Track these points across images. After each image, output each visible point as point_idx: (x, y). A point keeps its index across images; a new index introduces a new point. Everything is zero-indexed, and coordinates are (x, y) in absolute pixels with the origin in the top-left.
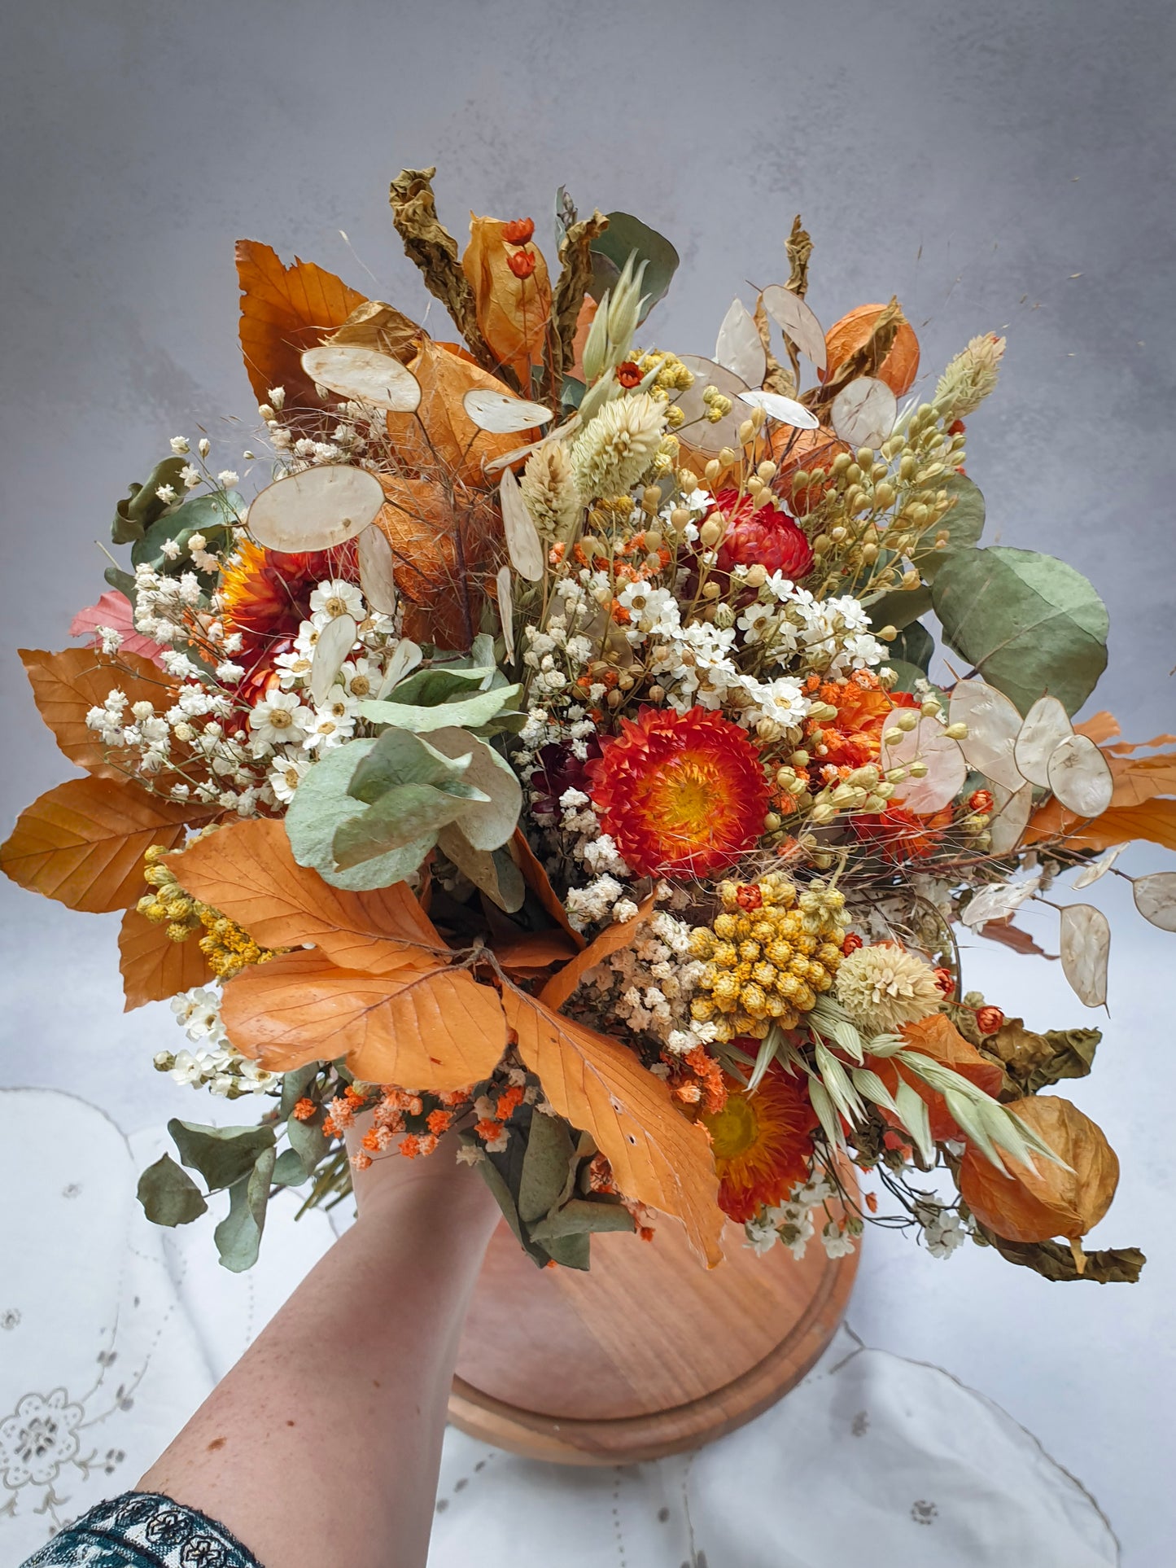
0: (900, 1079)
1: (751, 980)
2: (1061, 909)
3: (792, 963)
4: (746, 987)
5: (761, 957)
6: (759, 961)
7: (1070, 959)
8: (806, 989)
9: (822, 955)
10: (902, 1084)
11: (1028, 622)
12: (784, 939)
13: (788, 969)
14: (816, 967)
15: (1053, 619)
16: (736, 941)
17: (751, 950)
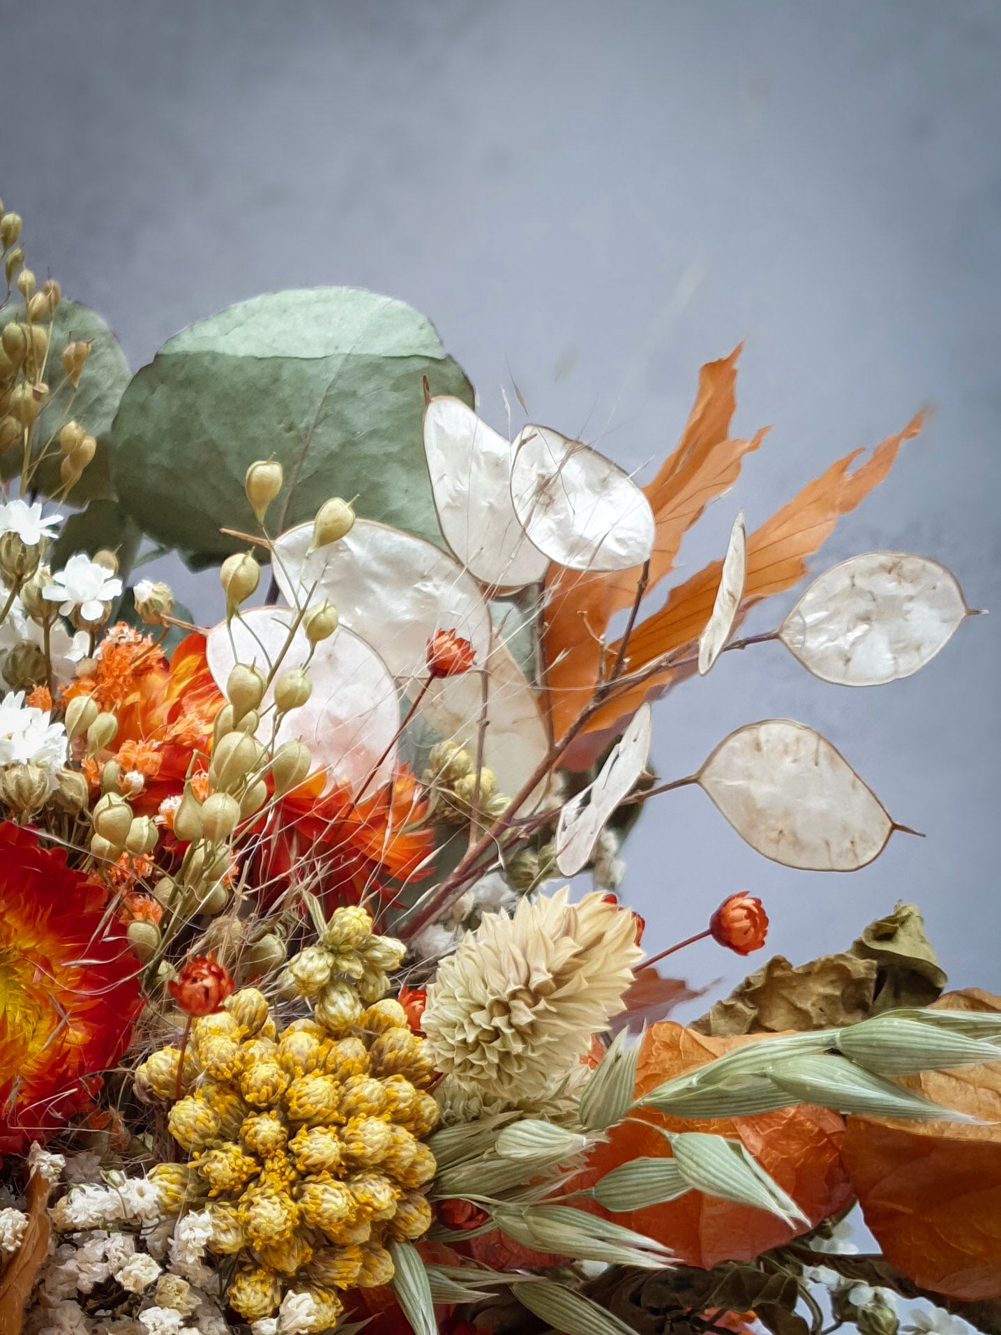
0: (666, 1133)
1: (303, 1176)
2: (695, 781)
3: (350, 1099)
4: (301, 1193)
5: (292, 1126)
6: (292, 1134)
7: (774, 835)
8: (403, 1133)
9: (389, 1056)
10: (674, 1138)
11: (304, 413)
12: (308, 1071)
13: (349, 1113)
14: (397, 1085)
15: (339, 376)
16: (228, 1133)
17: (267, 1128)
